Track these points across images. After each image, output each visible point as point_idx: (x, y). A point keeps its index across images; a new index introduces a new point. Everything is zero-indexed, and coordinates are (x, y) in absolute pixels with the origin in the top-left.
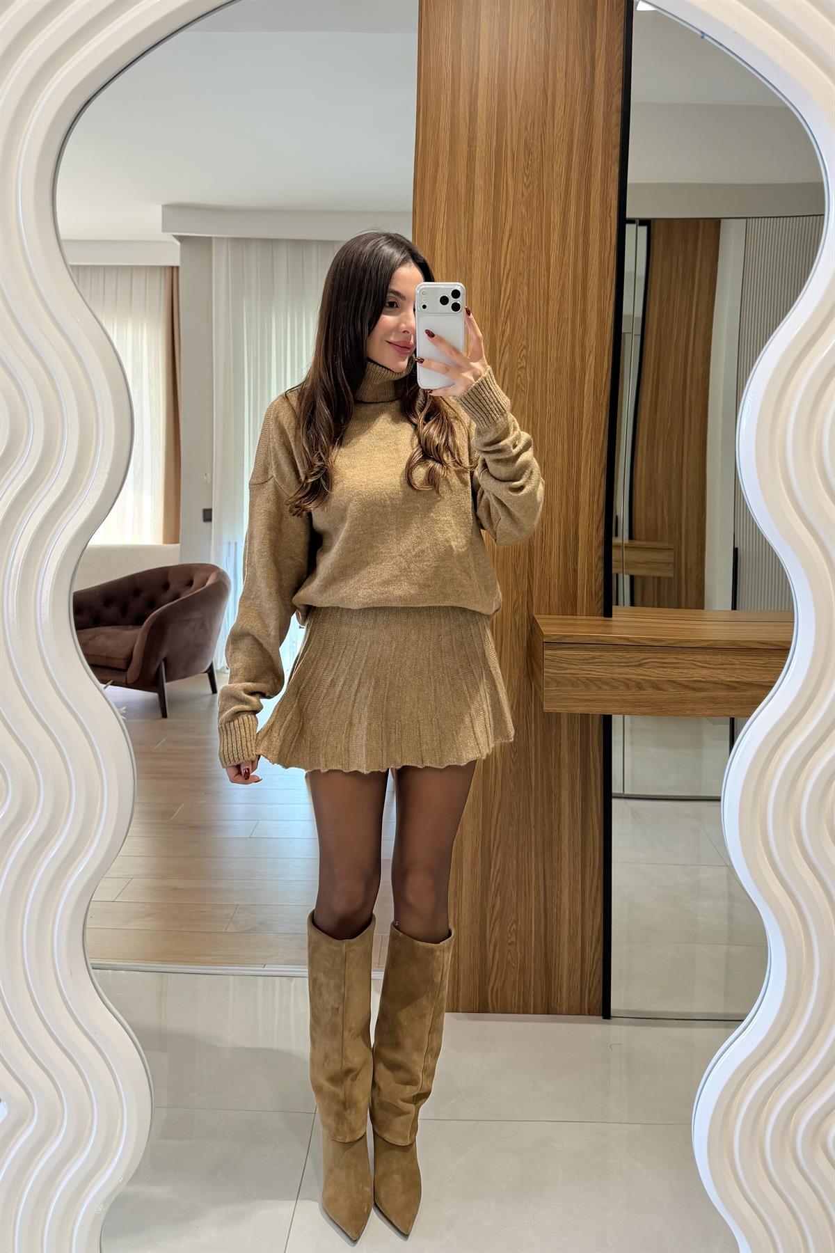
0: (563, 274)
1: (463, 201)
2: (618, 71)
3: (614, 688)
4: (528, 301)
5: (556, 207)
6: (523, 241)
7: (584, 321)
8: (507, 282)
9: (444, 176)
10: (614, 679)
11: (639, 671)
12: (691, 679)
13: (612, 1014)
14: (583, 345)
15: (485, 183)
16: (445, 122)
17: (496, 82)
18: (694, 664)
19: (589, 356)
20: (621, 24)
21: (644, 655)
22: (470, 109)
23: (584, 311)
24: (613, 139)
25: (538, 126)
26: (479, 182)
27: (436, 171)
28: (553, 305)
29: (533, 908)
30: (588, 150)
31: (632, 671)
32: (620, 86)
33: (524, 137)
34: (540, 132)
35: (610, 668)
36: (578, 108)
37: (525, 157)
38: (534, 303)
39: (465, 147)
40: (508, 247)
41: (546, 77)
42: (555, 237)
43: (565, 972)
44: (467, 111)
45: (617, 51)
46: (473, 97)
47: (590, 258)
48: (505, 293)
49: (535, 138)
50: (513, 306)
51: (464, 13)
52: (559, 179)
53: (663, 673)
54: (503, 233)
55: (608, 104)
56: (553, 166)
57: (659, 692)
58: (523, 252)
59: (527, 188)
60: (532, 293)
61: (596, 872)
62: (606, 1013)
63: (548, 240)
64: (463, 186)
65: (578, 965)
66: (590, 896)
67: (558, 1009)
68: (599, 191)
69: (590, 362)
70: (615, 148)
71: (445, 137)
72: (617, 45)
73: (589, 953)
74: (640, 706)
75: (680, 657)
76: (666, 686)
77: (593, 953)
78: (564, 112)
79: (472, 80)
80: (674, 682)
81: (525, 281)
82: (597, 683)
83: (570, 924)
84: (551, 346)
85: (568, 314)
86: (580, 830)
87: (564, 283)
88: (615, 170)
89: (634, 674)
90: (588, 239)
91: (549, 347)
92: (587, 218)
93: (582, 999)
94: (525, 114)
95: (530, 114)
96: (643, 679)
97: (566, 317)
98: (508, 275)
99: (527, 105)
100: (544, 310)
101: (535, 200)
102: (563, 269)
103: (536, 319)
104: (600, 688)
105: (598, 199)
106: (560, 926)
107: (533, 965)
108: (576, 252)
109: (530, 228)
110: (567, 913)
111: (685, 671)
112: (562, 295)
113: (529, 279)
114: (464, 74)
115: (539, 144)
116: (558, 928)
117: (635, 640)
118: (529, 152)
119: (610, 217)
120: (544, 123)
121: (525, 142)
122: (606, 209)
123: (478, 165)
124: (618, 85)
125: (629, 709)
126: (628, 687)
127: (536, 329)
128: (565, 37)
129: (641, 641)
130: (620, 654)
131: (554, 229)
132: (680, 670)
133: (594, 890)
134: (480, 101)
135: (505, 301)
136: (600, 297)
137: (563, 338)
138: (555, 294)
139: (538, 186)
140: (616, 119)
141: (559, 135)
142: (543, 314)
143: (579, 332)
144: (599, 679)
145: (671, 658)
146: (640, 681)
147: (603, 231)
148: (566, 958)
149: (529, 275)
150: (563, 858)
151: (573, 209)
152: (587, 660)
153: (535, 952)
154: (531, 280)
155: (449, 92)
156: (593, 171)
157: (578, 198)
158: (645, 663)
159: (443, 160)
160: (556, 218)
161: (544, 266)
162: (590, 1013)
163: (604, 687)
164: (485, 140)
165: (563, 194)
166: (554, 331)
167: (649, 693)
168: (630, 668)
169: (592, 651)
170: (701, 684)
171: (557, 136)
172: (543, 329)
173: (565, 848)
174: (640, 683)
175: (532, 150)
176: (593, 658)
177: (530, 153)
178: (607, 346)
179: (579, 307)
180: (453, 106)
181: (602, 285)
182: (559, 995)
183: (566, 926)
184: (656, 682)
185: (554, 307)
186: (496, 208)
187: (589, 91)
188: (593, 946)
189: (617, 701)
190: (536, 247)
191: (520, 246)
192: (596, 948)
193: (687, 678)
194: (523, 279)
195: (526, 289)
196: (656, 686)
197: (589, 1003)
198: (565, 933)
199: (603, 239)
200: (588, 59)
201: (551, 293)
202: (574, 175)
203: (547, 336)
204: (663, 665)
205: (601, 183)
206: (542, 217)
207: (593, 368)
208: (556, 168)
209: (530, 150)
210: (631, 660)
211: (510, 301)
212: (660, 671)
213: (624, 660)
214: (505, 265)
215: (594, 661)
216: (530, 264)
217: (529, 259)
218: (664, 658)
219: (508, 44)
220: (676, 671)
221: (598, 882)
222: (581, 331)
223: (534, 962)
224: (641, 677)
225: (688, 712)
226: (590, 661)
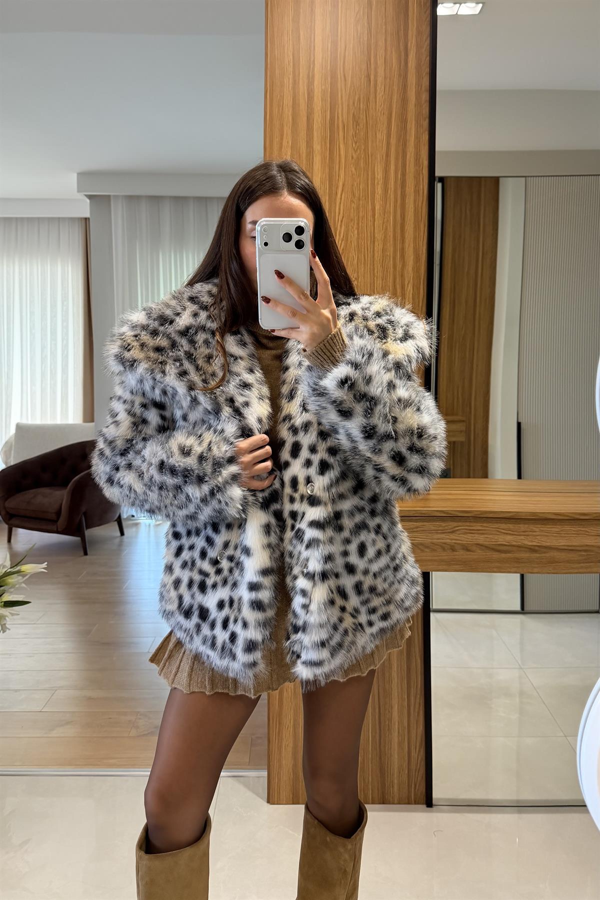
0: (386, 220)
1: (304, 162)
2: (426, 58)
3: (434, 550)
4: (358, 242)
5: (379, 167)
6: (354, 195)
7: (403, 256)
8: (341, 226)
9: (288, 142)
10: (433, 543)
11: (452, 536)
12: (496, 543)
13: (434, 802)
14: (402, 276)
15: (321, 148)
16: (288, 101)
17: (329, 68)
18: (498, 531)
19: (408, 284)
20: (427, 20)
21: (455, 524)
22: (308, 90)
23: (403, 249)
24: (424, 112)
25: (363, 103)
26: (317, 147)
27: (282, 139)
28: (379, 245)
29: (370, 721)
30: (403, 121)
31: (448, 537)
32: (428, 70)
33: (352, 112)
34: (365, 107)
35: (430, 535)
36: (395, 88)
37: (353, 128)
38: (363, 243)
39: (305, 119)
40: (341, 199)
41: (369, 63)
42: (379, 190)
43: (396, 771)
44: (306, 92)
45: (426, 41)
46: (310, 80)
47: (407, 206)
48: (340, 235)
49: (361, 112)
50: (346, 246)
51: (301, 11)
52: (381, 145)
53: (470, 538)
54: (337, 188)
55: (419, 84)
56: (376, 134)
57: (468, 553)
58: (353, 202)
59: (356, 151)
60: (361, 235)
61: (419, 692)
62: (429, 802)
63: (373, 193)
64: (304, 151)
65: (405, 764)
66: (414, 711)
67: (391, 800)
68: (413, 154)
69: (408, 290)
70: (425, 120)
71: (288, 113)
72: (424, 38)
73: (414, 754)
74: (454, 564)
75: (485, 525)
76: (474, 548)
77: (418, 755)
78: (384, 92)
79: (310, 67)
80: (482, 545)
81: (355, 226)
82: (420, 547)
83: (399, 732)
84: (377, 278)
85: (390, 251)
86: (405, 659)
87: (386, 227)
88: (426, 137)
89: (447, 539)
90: (405, 191)
91: (375, 278)
92: (404, 174)
93: (409, 792)
94: (353, 92)
95: (357, 93)
96: (455, 543)
97: (389, 254)
98: (342, 221)
99: (354, 86)
100: (371, 248)
101: (362, 161)
102: (386, 215)
103: (364, 256)
104: (422, 551)
105: (412, 160)
106: (391, 735)
107: (370, 765)
108: (396, 201)
109: (359, 183)
110: (397, 724)
111: (491, 536)
112: (385, 237)
113: (358, 224)
114: (303, 62)
115: (364, 117)
116: (390, 736)
117: (450, 512)
118: (356, 122)
119: (423, 174)
120: (368, 99)
121: (353, 114)
122: (419, 167)
123: (315, 133)
124: (426, 70)
125: (444, 567)
126: (444, 549)
127: (364, 264)
128: (384, 31)
129: (454, 513)
130: (437, 523)
131: (378, 184)
132: (486, 536)
133: (417, 706)
134: (316, 83)
135: (340, 242)
136: (415, 238)
137: (387, 271)
138: (379, 236)
139: (364, 150)
140: (425, 96)
141: (380, 110)
142: (370, 252)
143: (399, 266)
144: (422, 544)
145: (477, 526)
146: (453, 544)
147: (417, 185)
148: (396, 760)
149: (358, 220)
150: (393, 682)
151: (393, 167)
152: (412, 529)
153: (372, 755)
154: (360, 224)
155: (291, 77)
156: (408, 138)
157: (397, 159)
158: (457, 530)
159: (287, 130)
160: (379, 175)
161: (370, 214)
162: (416, 803)
163: (426, 550)
164: (320, 115)
165: (384, 157)
166: (379, 266)
167: (461, 554)
168: (446, 534)
169: (416, 522)
170: (505, 547)
171: (379, 110)
172: (370, 264)
173: (394, 675)
174: (453, 546)
175: (359, 122)
176: (417, 527)
177: (358, 124)
178: (422, 278)
179: (399, 246)
180: (294, 88)
181: (416, 227)
182: (391, 789)
183: (396, 734)
184: (466, 545)
185: (379, 246)
186: (331, 168)
187: (404, 76)
188: (417, 750)
189: (435, 561)
190: (364, 198)
191: (351, 198)
192: (419, 751)
193: (492, 542)
194: (354, 224)
195: (356, 232)
196: (466, 548)
197: (415, 795)
198: (395, 740)
199: (417, 192)
200: (402, 48)
201: (376, 235)
202: (393, 141)
203: (374, 270)
204: (471, 532)
205: (415, 147)
206: (368, 175)
207: (411, 296)
208: (379, 136)
209: (357, 122)
210: (446, 528)
211: (343, 242)
212: (469, 536)
213: (440, 528)
214: (339, 213)
215: (418, 529)
216: (359, 212)
217: (358, 208)
218: (472, 526)
219: (337, 36)
220: (483, 536)
221: (420, 700)
222: (401, 266)
223: (371, 763)
224: (454, 541)
225: (495, 570)
226: (415, 530)
